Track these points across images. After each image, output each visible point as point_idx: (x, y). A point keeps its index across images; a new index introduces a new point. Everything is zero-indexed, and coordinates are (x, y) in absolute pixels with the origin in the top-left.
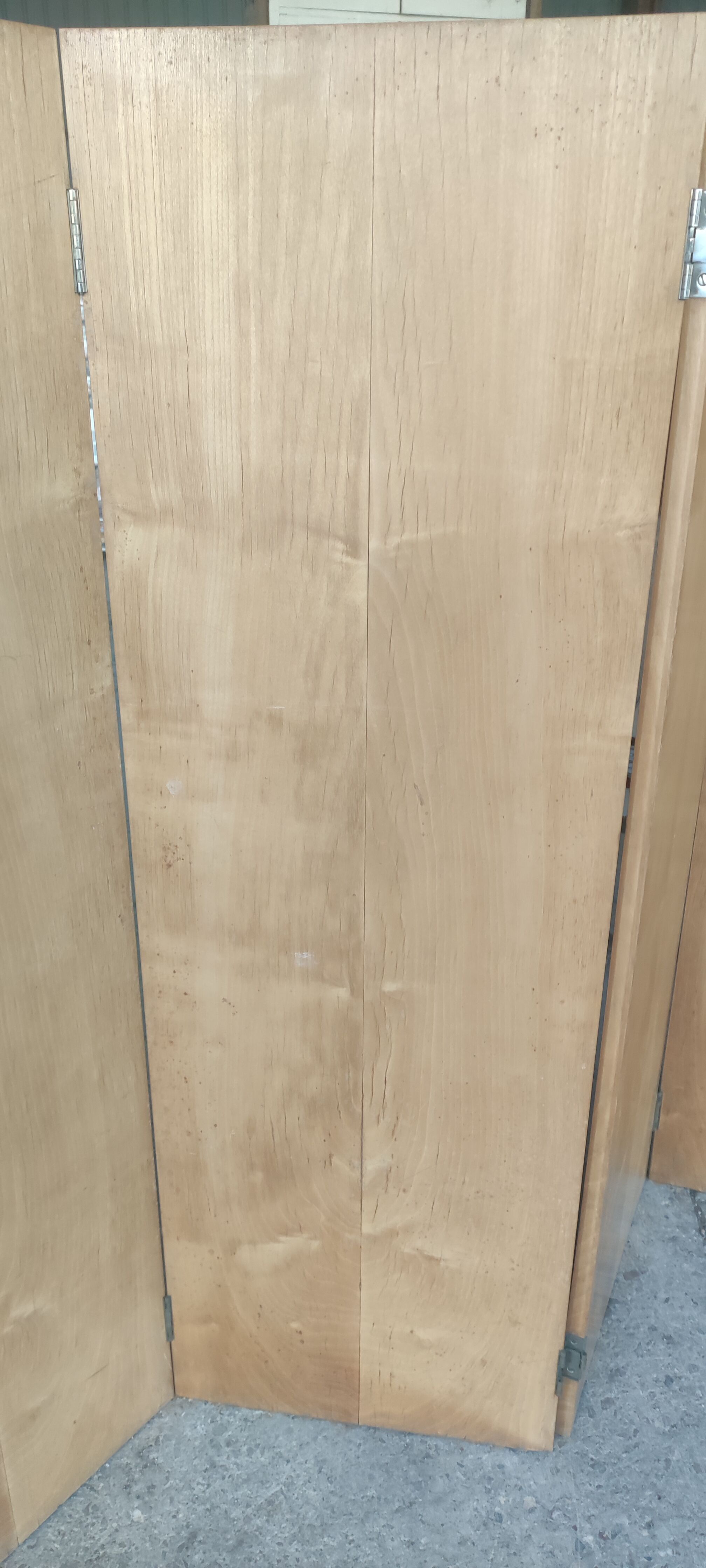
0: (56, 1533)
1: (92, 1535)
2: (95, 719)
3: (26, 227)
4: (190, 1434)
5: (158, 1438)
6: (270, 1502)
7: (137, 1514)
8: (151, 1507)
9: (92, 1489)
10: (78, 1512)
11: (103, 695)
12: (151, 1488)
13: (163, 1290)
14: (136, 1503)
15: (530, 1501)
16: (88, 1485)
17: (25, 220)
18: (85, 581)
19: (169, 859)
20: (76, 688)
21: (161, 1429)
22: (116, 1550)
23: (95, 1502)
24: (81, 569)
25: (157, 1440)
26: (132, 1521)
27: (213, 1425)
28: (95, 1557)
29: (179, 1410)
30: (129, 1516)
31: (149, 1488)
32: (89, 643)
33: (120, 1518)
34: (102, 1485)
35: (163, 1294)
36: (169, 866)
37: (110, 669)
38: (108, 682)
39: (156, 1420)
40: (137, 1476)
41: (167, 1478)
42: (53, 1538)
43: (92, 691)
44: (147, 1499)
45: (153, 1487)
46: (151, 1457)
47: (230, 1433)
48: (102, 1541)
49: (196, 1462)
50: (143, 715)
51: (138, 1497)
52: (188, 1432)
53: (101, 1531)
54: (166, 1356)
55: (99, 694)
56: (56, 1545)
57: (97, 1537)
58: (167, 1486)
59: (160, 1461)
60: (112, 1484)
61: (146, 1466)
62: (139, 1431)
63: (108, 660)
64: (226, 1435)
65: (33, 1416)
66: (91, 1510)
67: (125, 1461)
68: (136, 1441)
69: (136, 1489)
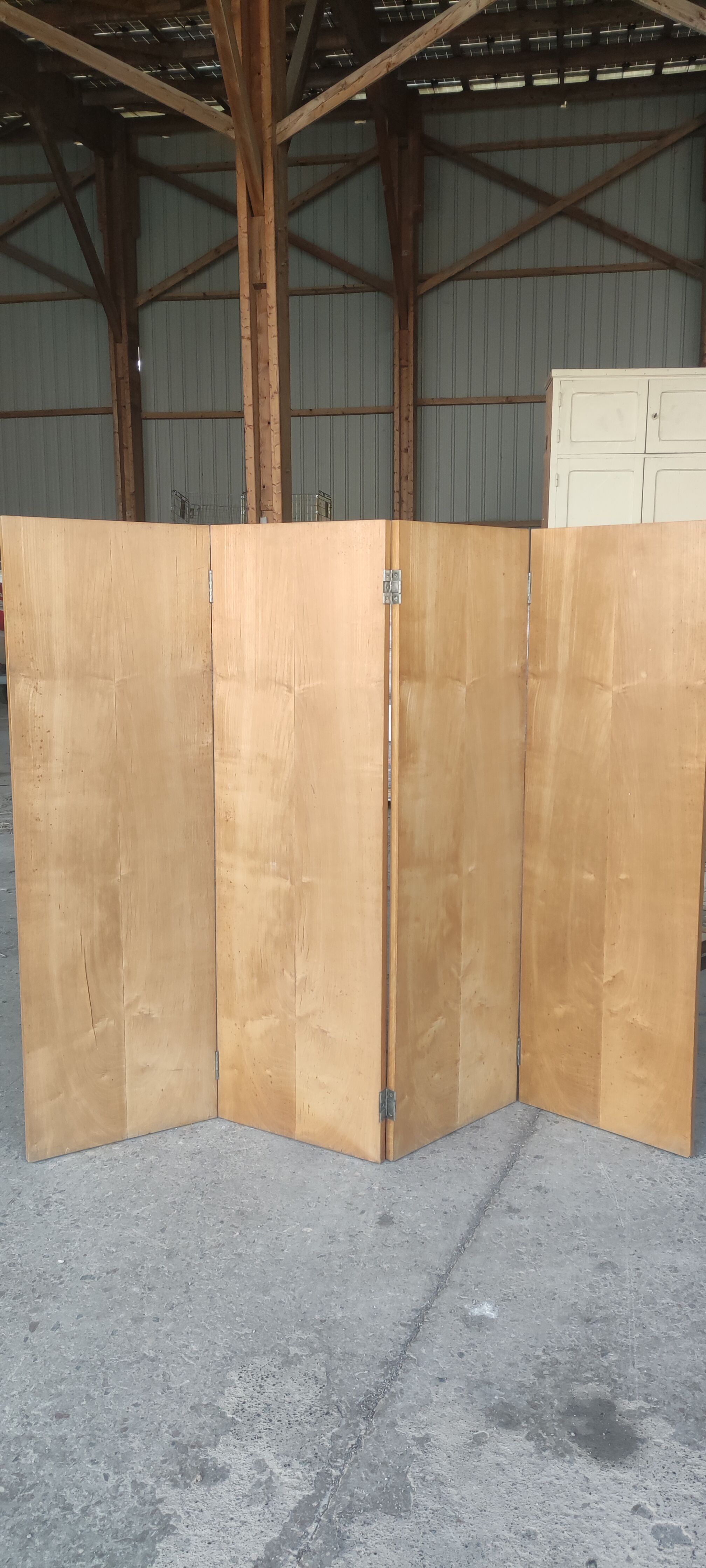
2: (203, 754)
3: (193, 582)
6: (239, 1151)
7: (181, 1143)
10: (157, 1138)
13: (215, 1046)
14: (182, 1140)
15: (358, 1174)
17: (193, 580)
18: (203, 701)
19: (228, 818)
20: (197, 739)
21: (205, 1125)
22: (166, 1149)
23: (165, 1137)
24: (202, 696)
28: (156, 1149)
30: (177, 1142)
31: (190, 1138)
32: (203, 723)
35: (216, 1050)
36: (227, 821)
37: (212, 737)
38: (210, 741)
43: (203, 743)
50: (221, 754)
54: (214, 1088)
55: (206, 746)
63: (211, 732)
65: (143, 1070)
68: (192, 1125)
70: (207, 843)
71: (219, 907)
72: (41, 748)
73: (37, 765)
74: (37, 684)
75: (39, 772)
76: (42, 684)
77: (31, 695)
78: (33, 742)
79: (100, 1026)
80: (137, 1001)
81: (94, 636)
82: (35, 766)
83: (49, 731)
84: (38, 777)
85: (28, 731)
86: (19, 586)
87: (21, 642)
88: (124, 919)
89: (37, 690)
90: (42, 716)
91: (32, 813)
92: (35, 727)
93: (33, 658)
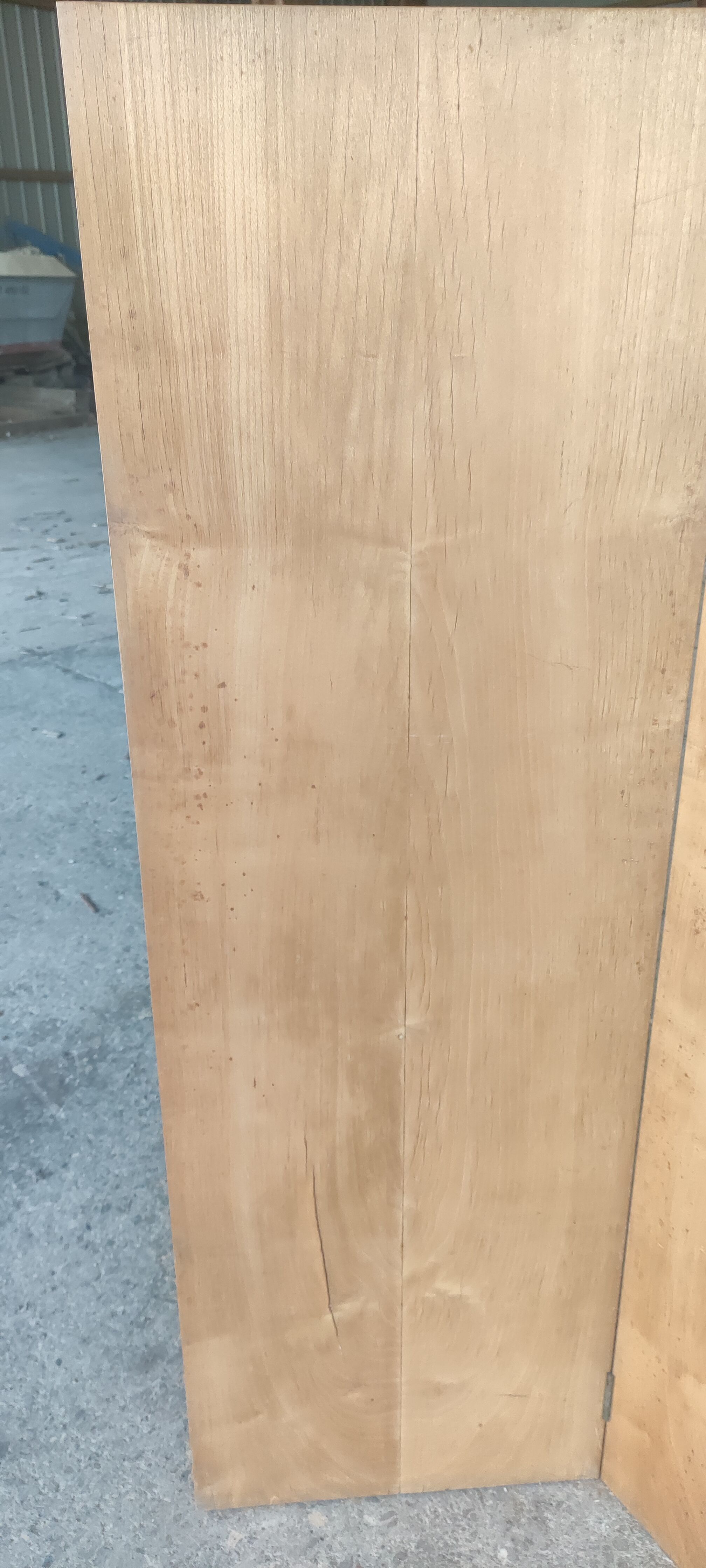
0: (432, 1510)
1: (458, 1536)
2: (652, 751)
4: (592, 1523)
5: (562, 1502)
8: (518, 1559)
9: (481, 1498)
10: (459, 1508)
11: (668, 730)
12: (529, 1542)
13: (609, 1365)
14: (509, 1544)
16: (480, 1493)
18: (673, 606)
20: (636, 714)
21: (568, 1498)
23: (476, 1512)
24: (671, 593)
25: (560, 1504)
26: (496, 1556)
27: (617, 1534)
28: (449, 1557)
29: (595, 1494)
30: (496, 1549)
31: (527, 1540)
32: (663, 671)
33: (488, 1544)
34: (491, 1502)
35: (609, 1371)
37: (684, 704)
38: (678, 717)
39: (571, 1486)
40: (523, 1520)
41: (547, 1546)
42: (428, 1512)
43: (655, 722)
44: (519, 1548)
45: (531, 1543)
46: (546, 1514)
47: (629, 1556)
48: (462, 1550)
49: (581, 1554)
51: (513, 1540)
52: (591, 1521)
53: (467, 1540)
54: (598, 1433)
55: (663, 727)
56: (427, 1520)
57: (460, 1543)
58: (544, 1552)
59: (551, 1525)
60: (499, 1508)
61: (535, 1519)
62: (550, 1483)
63: (683, 695)
64: (625, 1555)
65: (439, 1390)
66: (469, 1516)
67: (522, 1498)
69: (515, 1530)
70: (635, 967)
71: (649, 1112)
72: (202, 726)
73: (194, 769)
74: (188, 556)
75: (200, 786)
76: (201, 555)
77: (171, 588)
78: (180, 710)
79: (347, 1309)
80: (432, 1273)
81: (354, 415)
82: (188, 770)
83: (223, 685)
84: (197, 797)
85: (167, 684)
86: (125, 254)
87: (138, 436)
88: (409, 1117)
89: (187, 573)
90: (205, 645)
91: (183, 882)
92: (184, 672)
93: (173, 483)
